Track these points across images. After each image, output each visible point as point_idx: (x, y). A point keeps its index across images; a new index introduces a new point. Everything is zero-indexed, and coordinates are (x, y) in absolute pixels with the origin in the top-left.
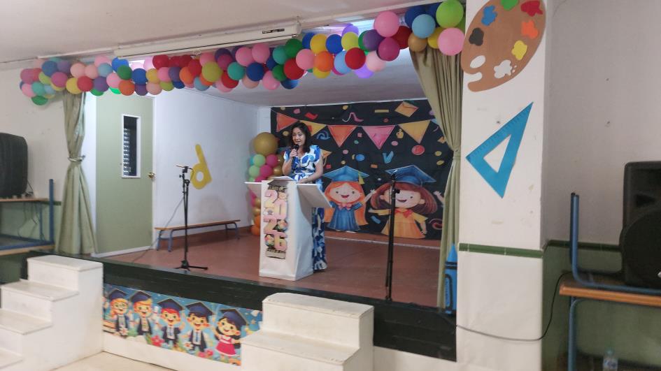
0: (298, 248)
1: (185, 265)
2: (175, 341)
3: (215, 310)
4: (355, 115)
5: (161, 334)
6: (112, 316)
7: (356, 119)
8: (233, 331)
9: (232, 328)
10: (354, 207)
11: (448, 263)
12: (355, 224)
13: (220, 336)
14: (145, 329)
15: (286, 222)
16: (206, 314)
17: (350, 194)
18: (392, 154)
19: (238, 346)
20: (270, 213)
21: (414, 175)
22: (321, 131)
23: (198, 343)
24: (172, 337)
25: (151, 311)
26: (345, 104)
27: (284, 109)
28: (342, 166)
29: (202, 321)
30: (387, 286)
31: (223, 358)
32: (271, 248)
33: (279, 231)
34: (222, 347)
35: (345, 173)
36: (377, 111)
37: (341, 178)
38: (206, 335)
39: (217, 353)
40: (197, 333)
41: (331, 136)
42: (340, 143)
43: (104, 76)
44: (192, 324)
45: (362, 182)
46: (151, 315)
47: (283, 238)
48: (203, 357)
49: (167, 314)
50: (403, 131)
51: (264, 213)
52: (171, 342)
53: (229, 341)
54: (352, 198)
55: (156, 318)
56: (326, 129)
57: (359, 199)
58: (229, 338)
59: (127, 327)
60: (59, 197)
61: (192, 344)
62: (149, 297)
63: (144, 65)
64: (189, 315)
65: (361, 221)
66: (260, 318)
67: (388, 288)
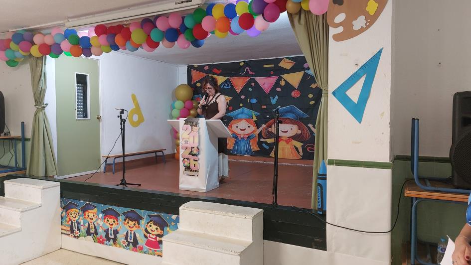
0: (208, 168)
1: (124, 183)
2: (115, 240)
3: (144, 216)
4: (249, 70)
5: (104, 235)
6: (68, 222)
7: (250, 72)
8: (158, 231)
9: (157, 229)
10: (249, 137)
11: (319, 175)
12: (250, 150)
13: (148, 235)
14: (92, 231)
15: (198, 148)
16: (138, 219)
17: (247, 127)
18: (276, 97)
19: (161, 242)
20: (186, 142)
21: (293, 113)
22: (225, 82)
23: (132, 241)
24: (113, 237)
25: (96, 217)
26: (241, 61)
27: (197, 67)
28: (240, 107)
29: (135, 224)
30: (273, 194)
31: (150, 252)
32: (188, 168)
33: (193, 155)
34: (149, 243)
35: (242, 113)
36: (265, 66)
37: (240, 116)
38: (137, 235)
39: (146, 248)
40: (131, 233)
41: (231, 85)
42: (238, 91)
43: (58, 43)
44: (127, 227)
45: (255, 119)
46: (97, 220)
47: (196, 161)
48: (136, 251)
49: (109, 219)
50: (284, 80)
51: (182, 142)
52: (111, 240)
53: (155, 238)
54: (248, 131)
55: (101, 222)
56: (228, 80)
57: (254, 131)
58: (155, 236)
59: (79, 229)
60: (29, 135)
61: (127, 241)
62: (95, 207)
63: (88, 33)
64: (125, 220)
65: (255, 148)
66: (177, 221)
67: (274, 195)
